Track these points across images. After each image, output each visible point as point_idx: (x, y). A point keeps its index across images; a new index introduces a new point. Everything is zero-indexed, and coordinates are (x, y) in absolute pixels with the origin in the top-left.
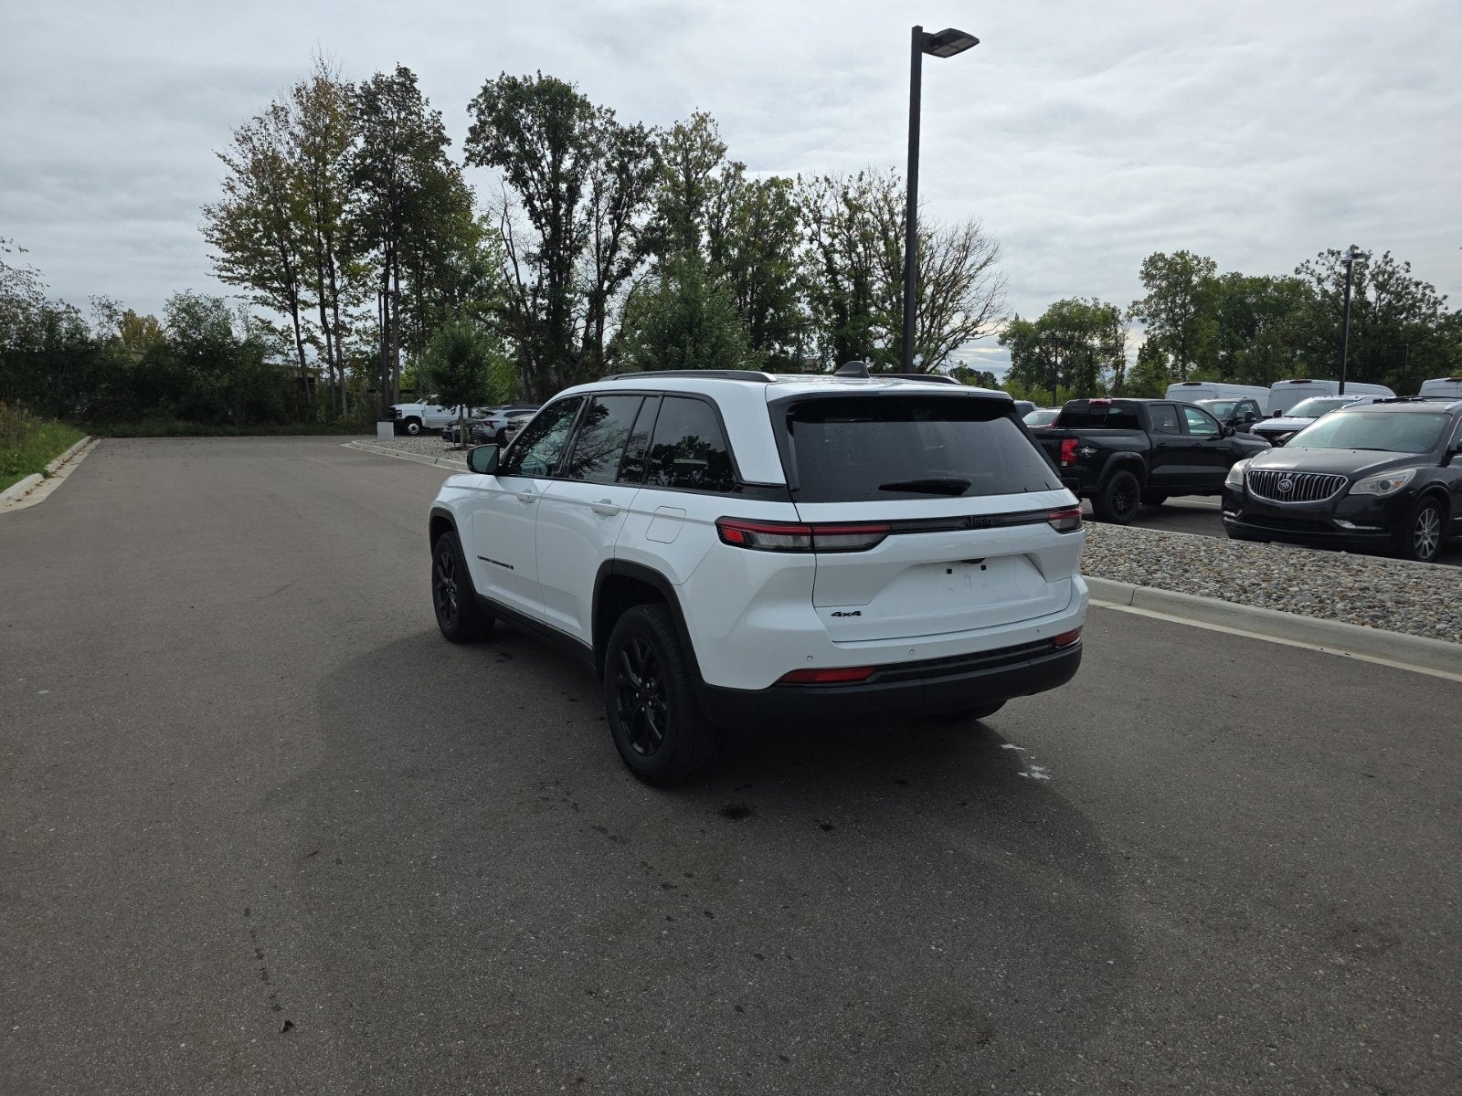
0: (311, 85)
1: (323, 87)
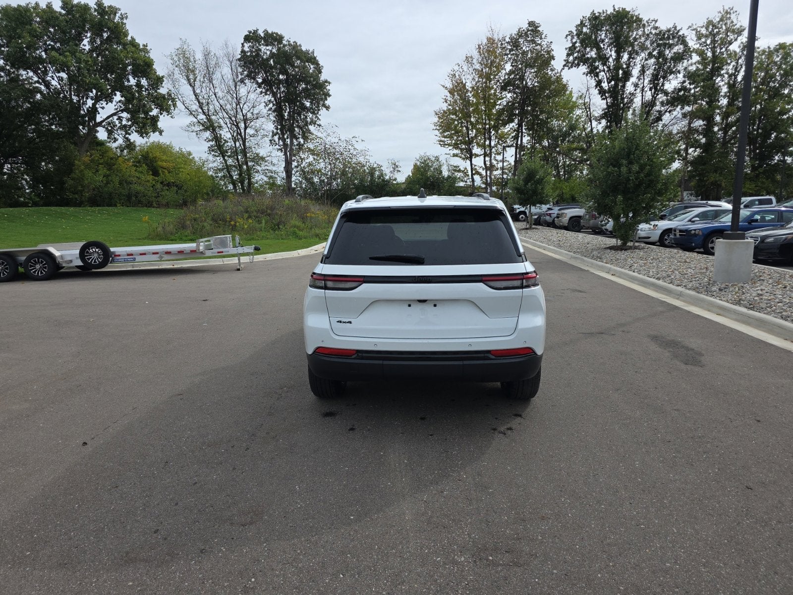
0: (485, 41)
1: (491, 41)
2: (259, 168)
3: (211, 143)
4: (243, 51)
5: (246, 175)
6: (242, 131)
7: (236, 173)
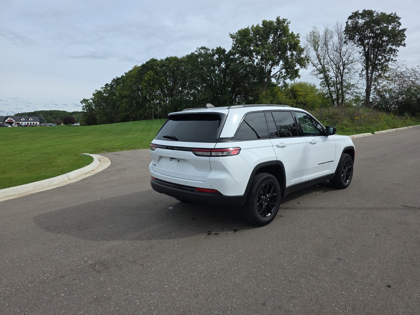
2: (348, 91)
3: (323, 80)
4: (347, 25)
5: (341, 95)
6: (342, 71)
7: (335, 95)
